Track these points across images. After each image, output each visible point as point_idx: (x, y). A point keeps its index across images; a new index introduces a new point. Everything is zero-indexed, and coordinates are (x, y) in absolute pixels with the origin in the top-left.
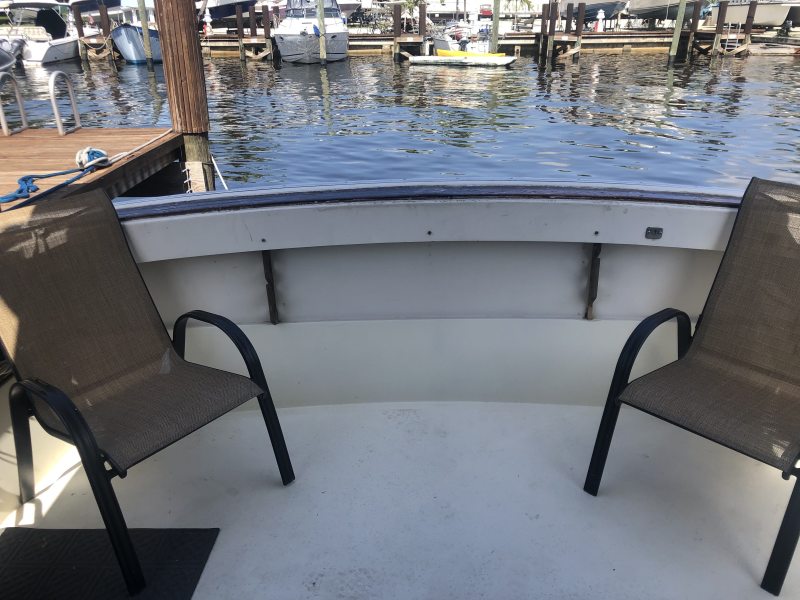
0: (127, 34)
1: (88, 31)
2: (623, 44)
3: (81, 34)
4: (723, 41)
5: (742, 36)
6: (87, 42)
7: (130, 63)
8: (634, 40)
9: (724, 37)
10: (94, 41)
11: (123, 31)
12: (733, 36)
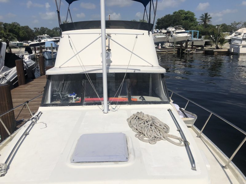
0: (46, 53)
1: (37, 52)
2: (166, 51)
3: (36, 52)
4: (187, 51)
5: (191, 49)
6: (37, 54)
7: (47, 59)
8: (168, 50)
9: (187, 50)
10: (38, 54)
11: (45, 52)
12: (189, 49)
